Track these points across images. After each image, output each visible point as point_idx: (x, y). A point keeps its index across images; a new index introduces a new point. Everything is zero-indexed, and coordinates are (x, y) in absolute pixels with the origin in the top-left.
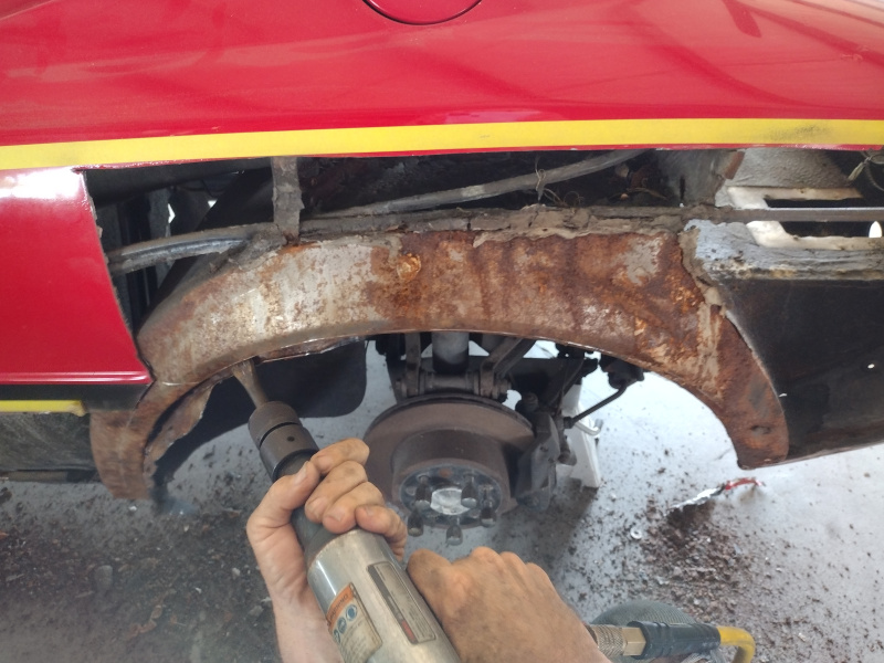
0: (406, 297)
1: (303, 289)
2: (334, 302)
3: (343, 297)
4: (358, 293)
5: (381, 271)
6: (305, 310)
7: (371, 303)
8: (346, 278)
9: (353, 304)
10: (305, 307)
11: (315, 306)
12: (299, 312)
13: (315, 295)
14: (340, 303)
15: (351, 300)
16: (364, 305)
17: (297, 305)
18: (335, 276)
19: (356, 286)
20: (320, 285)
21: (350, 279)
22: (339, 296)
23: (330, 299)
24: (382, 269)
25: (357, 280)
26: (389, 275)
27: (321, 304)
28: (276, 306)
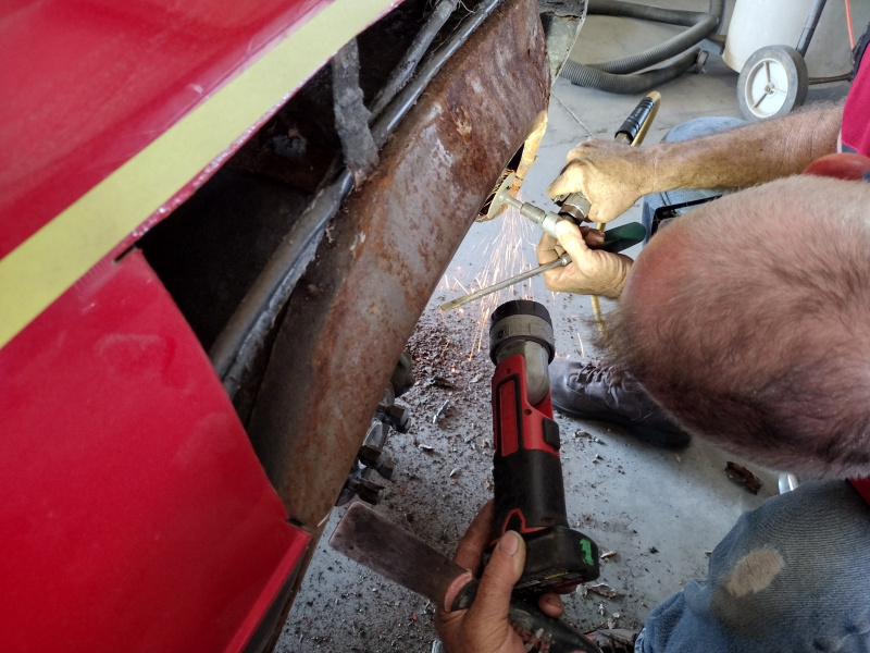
0: (478, 159)
1: (415, 227)
2: (443, 215)
3: (446, 202)
4: (452, 187)
5: (452, 147)
6: (429, 249)
7: (465, 189)
8: (435, 179)
9: (456, 202)
10: (427, 245)
11: (434, 237)
12: (425, 255)
13: (426, 224)
14: (447, 211)
15: (452, 200)
16: (463, 196)
17: (420, 251)
18: (428, 185)
19: (447, 181)
20: (424, 207)
21: (439, 178)
22: (443, 204)
23: (439, 214)
24: (451, 143)
25: (444, 173)
26: (458, 146)
27: (436, 229)
28: (404, 272)
